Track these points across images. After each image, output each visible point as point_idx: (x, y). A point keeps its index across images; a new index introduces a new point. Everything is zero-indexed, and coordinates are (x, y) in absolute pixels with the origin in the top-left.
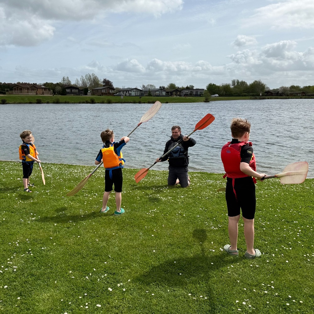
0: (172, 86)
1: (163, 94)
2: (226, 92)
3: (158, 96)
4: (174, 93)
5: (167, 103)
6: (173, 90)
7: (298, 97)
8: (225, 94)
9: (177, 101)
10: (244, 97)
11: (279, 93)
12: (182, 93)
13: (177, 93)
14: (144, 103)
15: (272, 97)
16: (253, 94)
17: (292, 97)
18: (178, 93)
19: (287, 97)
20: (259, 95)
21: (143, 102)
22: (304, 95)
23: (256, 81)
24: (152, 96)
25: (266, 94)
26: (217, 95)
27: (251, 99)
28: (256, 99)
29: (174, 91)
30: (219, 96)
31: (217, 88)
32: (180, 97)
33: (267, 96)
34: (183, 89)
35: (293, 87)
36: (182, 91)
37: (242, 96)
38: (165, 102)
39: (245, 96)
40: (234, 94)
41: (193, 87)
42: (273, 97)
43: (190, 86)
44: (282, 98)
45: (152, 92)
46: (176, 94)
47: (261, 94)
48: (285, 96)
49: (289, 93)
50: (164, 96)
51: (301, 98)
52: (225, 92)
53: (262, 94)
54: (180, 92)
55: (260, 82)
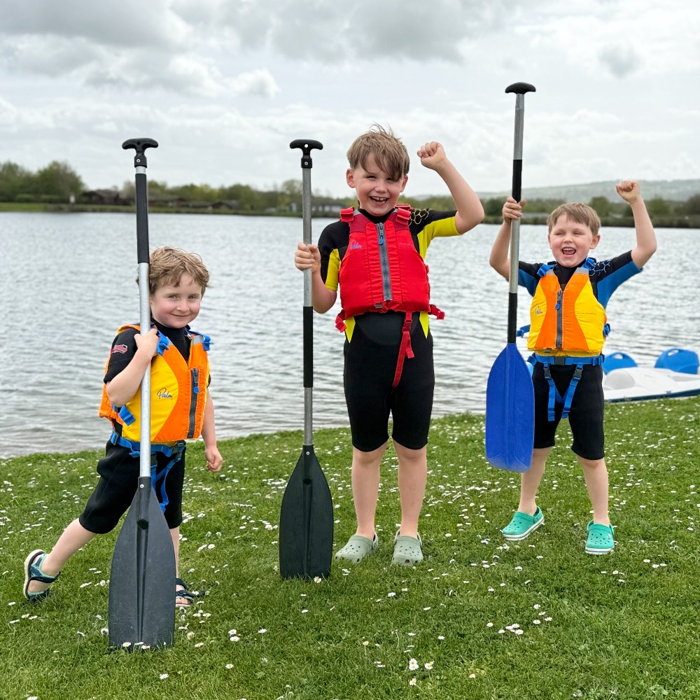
7: (169, 210)
10: (25, 205)
11: (120, 197)
15: (103, 208)
16: (51, 196)
20: (67, 202)
22: (183, 206)
23: (55, 164)
25: (85, 199)
27: (46, 210)
28: (59, 210)
33: (88, 204)
37: (21, 201)
39: (28, 201)
42: (105, 209)
47: (72, 199)
51: (178, 212)
53: (75, 199)
55: (66, 167)
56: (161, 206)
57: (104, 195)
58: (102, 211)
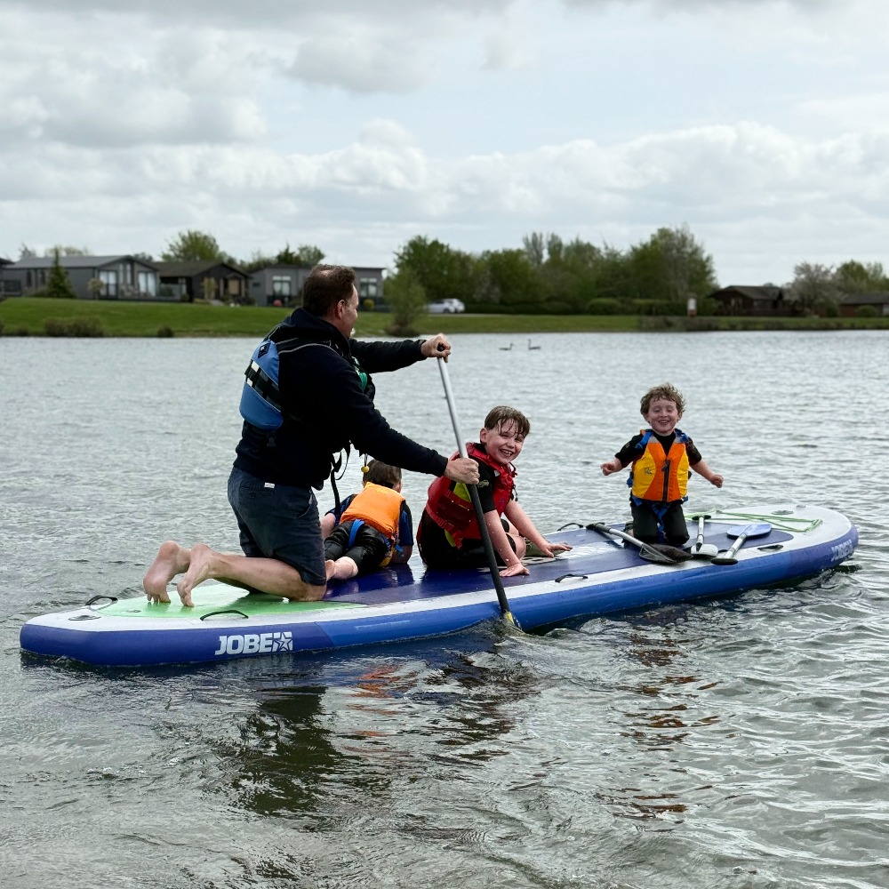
0: (197, 247)
1: (143, 289)
2: (505, 288)
3: (115, 298)
4: (209, 283)
5: (167, 334)
6: (205, 266)
7: (885, 321)
8: (502, 302)
9: (225, 325)
10: (604, 319)
11: (786, 297)
12: (256, 285)
13: (226, 286)
14: (23, 334)
15: (750, 323)
16: (650, 301)
17: (858, 321)
18: (233, 287)
19: (832, 321)
20: (681, 310)
21: (15, 327)
23: (664, 233)
24: (71, 296)
25: (715, 304)
26: (456, 305)
27: (641, 328)
28: (666, 327)
29: (208, 273)
30: (467, 311)
31: (457, 264)
32: (248, 309)
33: (721, 314)
34: (262, 266)
35: (852, 271)
36: (256, 277)
37: (594, 311)
38: (156, 330)
39: (608, 311)
40: (549, 300)
41: (320, 256)
42: (755, 323)
43: (302, 250)
44: (803, 325)
45: (71, 272)
46: (217, 292)
47: (692, 305)
48: (816, 317)
49: (839, 297)
50: (146, 298)
52: (497, 290)
53: (697, 305)
54: (246, 277)
55: (684, 240)
56: (867, 315)
57: (754, 296)
58: (746, 328)
